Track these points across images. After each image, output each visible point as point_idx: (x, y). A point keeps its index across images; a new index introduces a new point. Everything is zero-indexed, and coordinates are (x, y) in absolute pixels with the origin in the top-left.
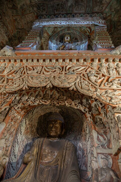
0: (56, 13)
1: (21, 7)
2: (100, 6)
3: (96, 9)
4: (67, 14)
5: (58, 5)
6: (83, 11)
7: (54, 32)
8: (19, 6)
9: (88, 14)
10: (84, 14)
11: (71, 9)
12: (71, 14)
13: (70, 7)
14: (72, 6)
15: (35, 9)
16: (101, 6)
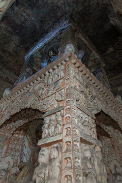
0: (35, 39)
1: (13, 52)
2: (59, 10)
3: (59, 14)
4: (42, 34)
5: (32, 33)
6: (52, 23)
7: (41, 54)
8: (12, 52)
9: (56, 22)
10: (53, 25)
11: (42, 29)
12: (45, 32)
13: (40, 28)
14: (41, 27)
15: (21, 46)
16: (61, 9)
